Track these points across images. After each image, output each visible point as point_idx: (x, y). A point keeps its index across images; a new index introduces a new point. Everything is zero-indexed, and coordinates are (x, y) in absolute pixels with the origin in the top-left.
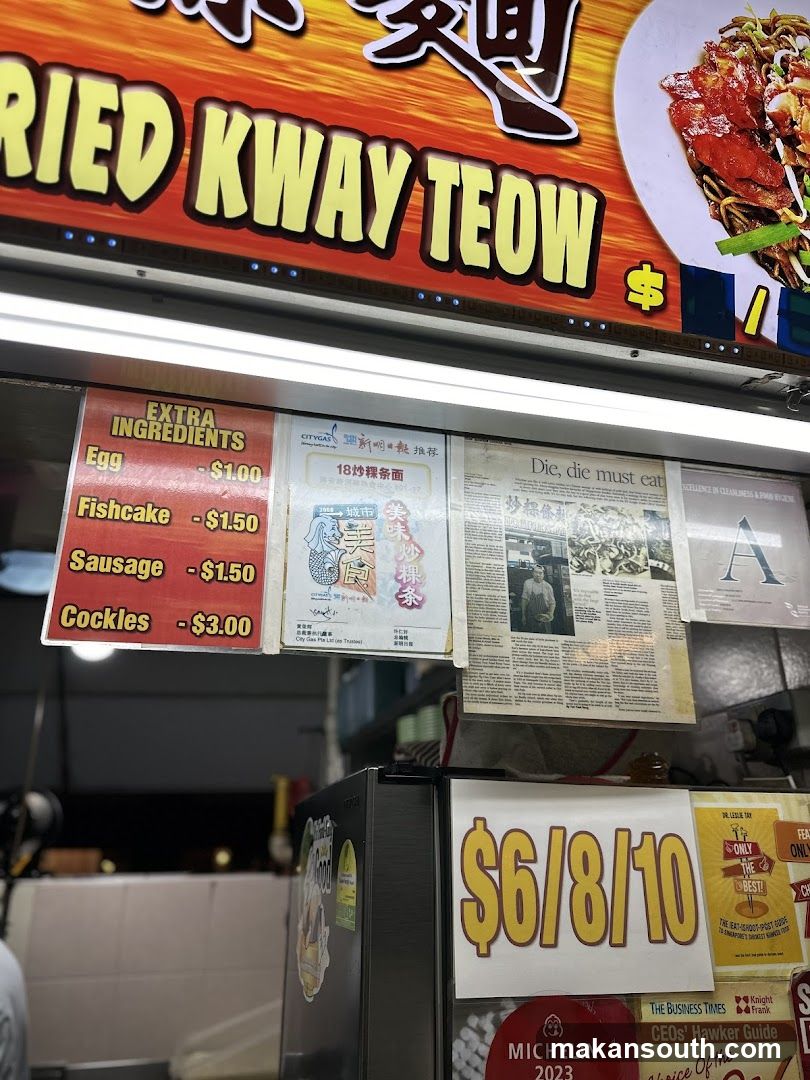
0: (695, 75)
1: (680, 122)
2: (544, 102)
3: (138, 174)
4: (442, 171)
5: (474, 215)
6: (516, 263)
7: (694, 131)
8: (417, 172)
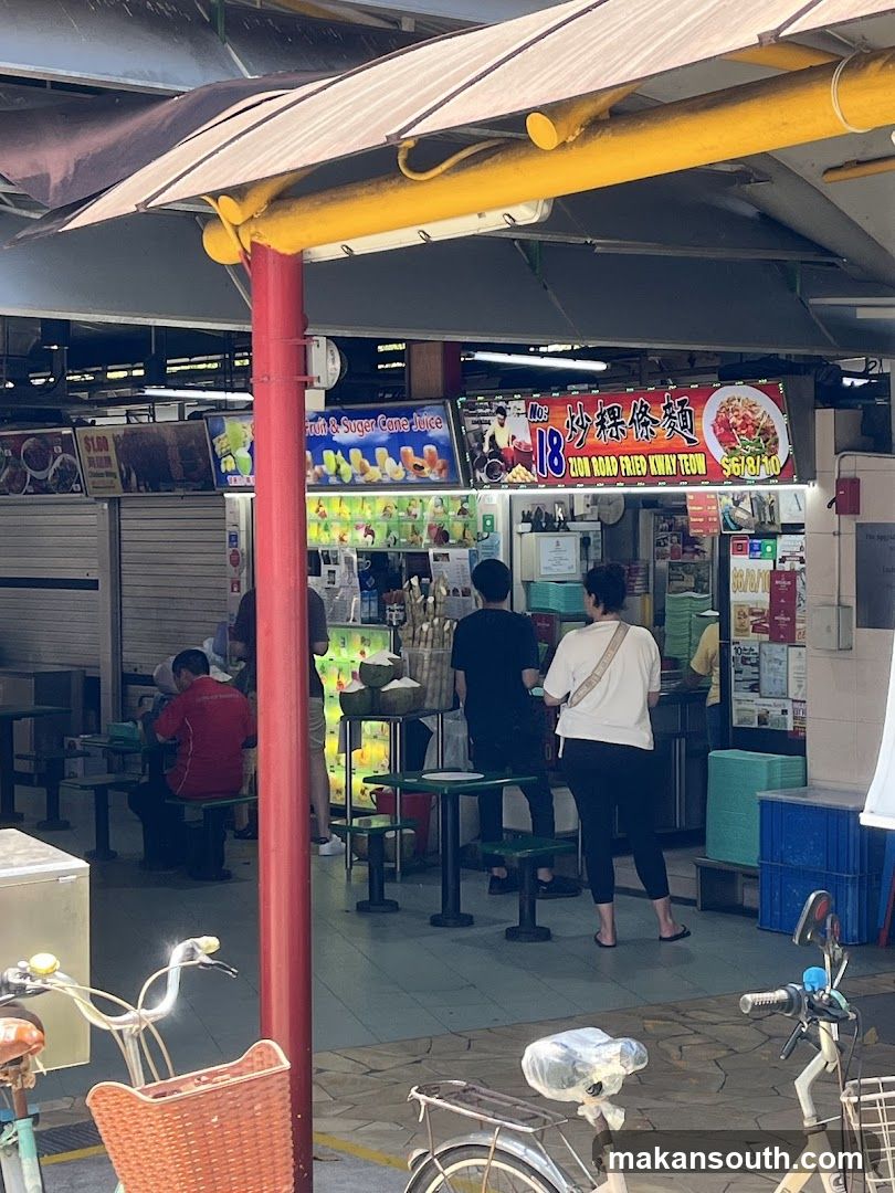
0: (716, 420)
1: (715, 432)
2: (692, 437)
3: (644, 471)
4: (681, 457)
5: (687, 464)
6: (694, 473)
7: (718, 433)
8: (677, 460)
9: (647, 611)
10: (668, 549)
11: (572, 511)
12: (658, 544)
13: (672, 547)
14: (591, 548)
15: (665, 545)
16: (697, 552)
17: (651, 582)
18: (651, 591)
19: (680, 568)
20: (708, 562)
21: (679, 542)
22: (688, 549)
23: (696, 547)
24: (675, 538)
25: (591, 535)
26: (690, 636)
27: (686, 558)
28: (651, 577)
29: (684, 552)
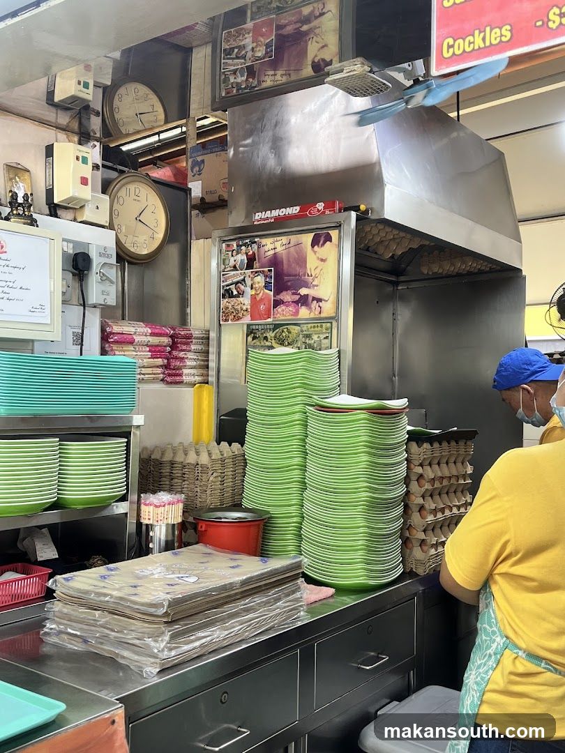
9: (205, 416)
10: (246, 301)
11: (50, 193)
12: (228, 294)
13: (253, 298)
14: (93, 279)
15: (241, 294)
16: (304, 301)
17: (212, 364)
18: (212, 379)
19: (270, 335)
20: (329, 319)
21: (267, 286)
22: (287, 296)
23: (303, 291)
24: (260, 280)
25: (93, 255)
26: (303, 468)
27: (283, 314)
28: (212, 357)
29: (277, 303)
